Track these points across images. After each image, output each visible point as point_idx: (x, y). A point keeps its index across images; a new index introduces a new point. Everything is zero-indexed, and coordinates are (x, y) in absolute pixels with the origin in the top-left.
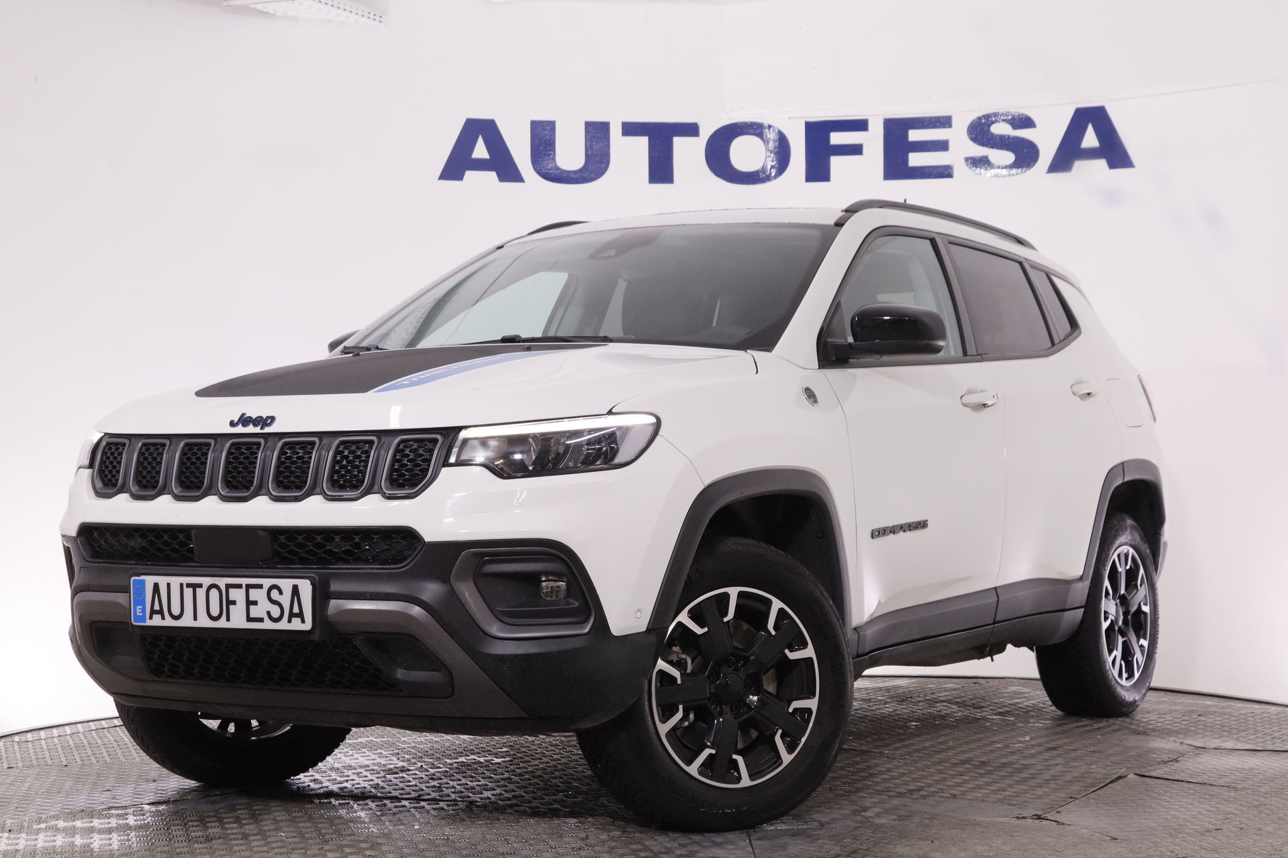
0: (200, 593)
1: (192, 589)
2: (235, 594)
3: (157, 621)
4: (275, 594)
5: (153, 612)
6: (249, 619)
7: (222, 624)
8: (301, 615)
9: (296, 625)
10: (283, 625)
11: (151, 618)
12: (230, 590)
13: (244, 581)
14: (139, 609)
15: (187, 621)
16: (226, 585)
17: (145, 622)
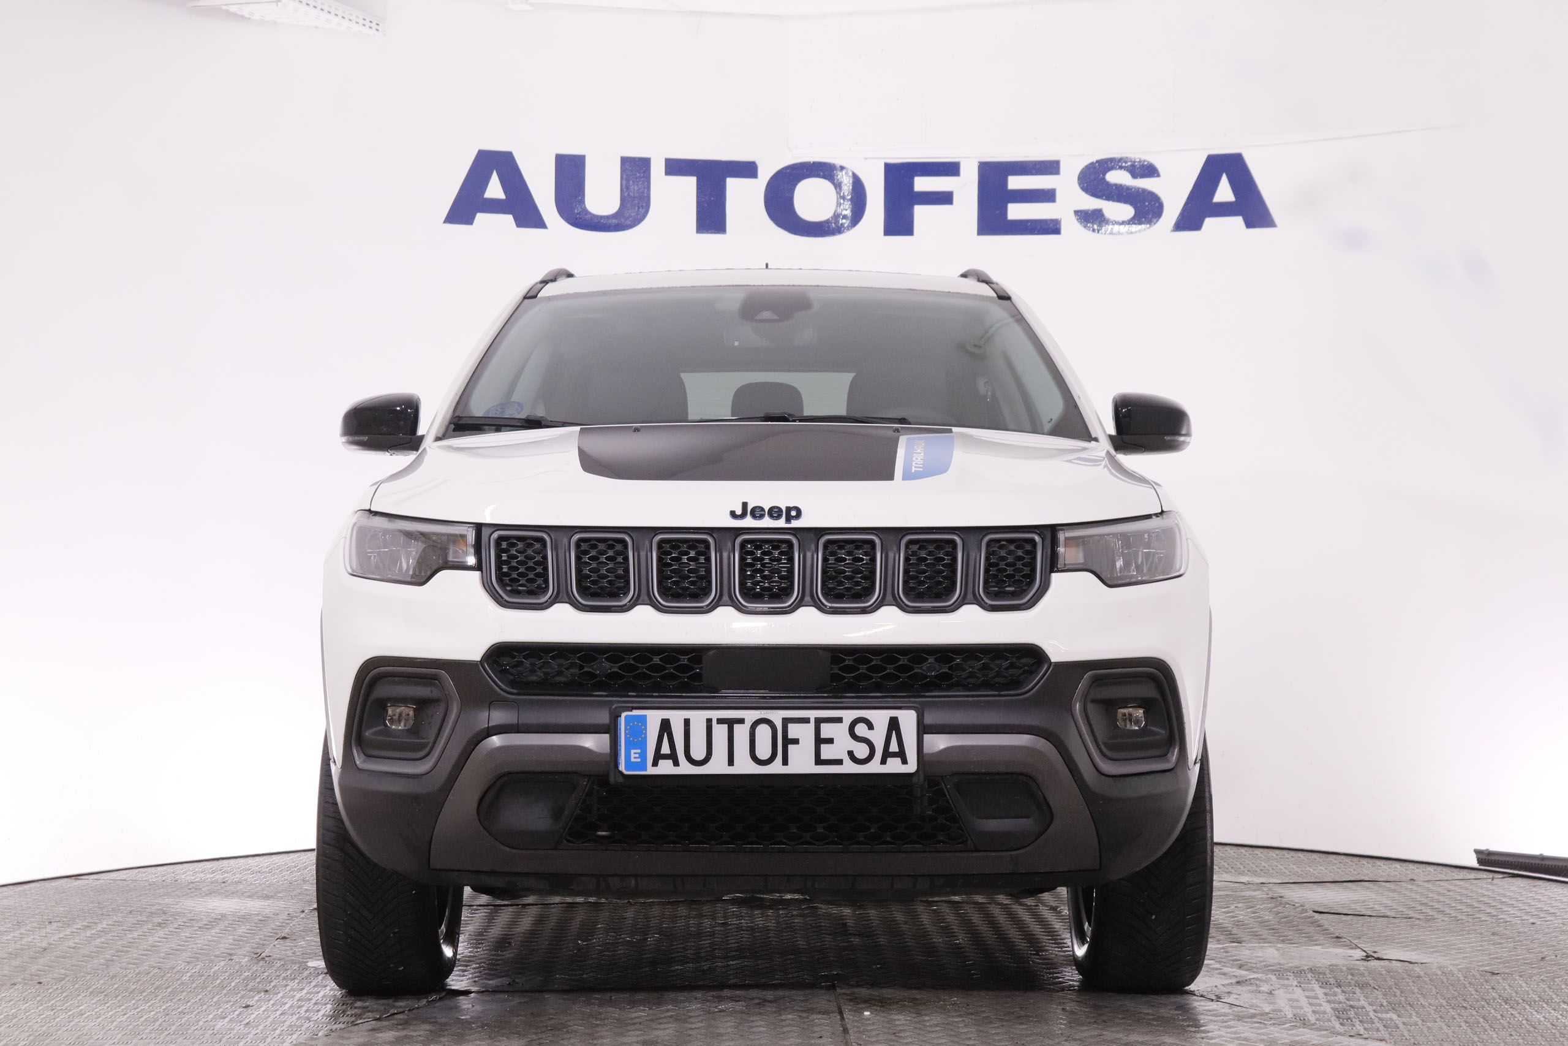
0: (741, 733)
1: (726, 726)
3: (666, 768)
4: (861, 730)
5: (658, 757)
6: (819, 761)
7: (776, 768)
8: (902, 755)
9: (894, 766)
10: (874, 767)
12: (790, 725)
13: (813, 714)
14: (635, 753)
15: (718, 766)
17: (646, 770)
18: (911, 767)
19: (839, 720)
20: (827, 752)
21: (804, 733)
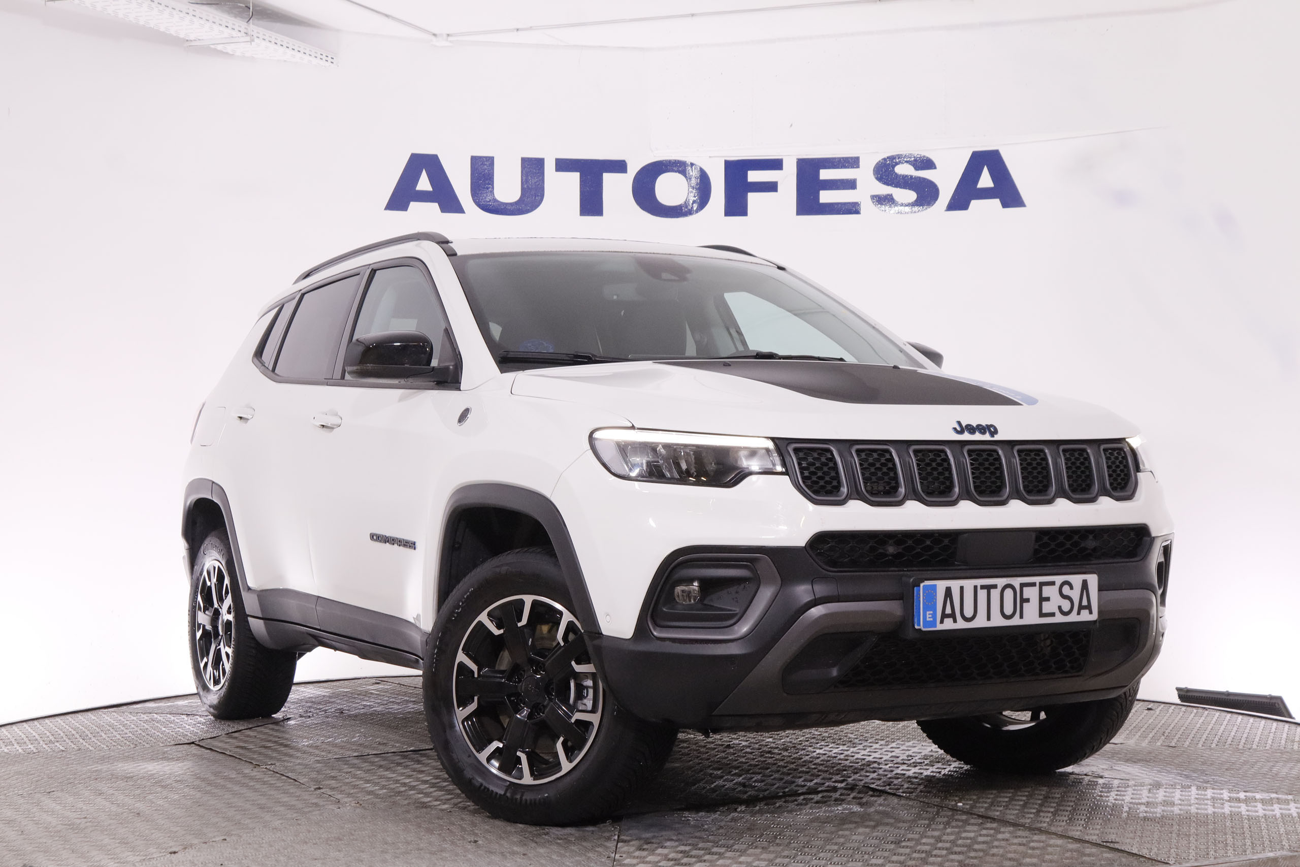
1: (986, 591)
2: (1029, 592)
3: (948, 624)
5: (944, 616)
6: (1042, 615)
7: (1016, 621)
8: (1089, 607)
9: (1085, 616)
10: (1073, 618)
11: (942, 622)
13: (1038, 579)
14: (929, 614)
15: (980, 622)
16: (1021, 584)
17: (936, 627)
18: (1094, 617)
19: (1053, 583)
20: (1047, 607)
21: (1031, 593)
